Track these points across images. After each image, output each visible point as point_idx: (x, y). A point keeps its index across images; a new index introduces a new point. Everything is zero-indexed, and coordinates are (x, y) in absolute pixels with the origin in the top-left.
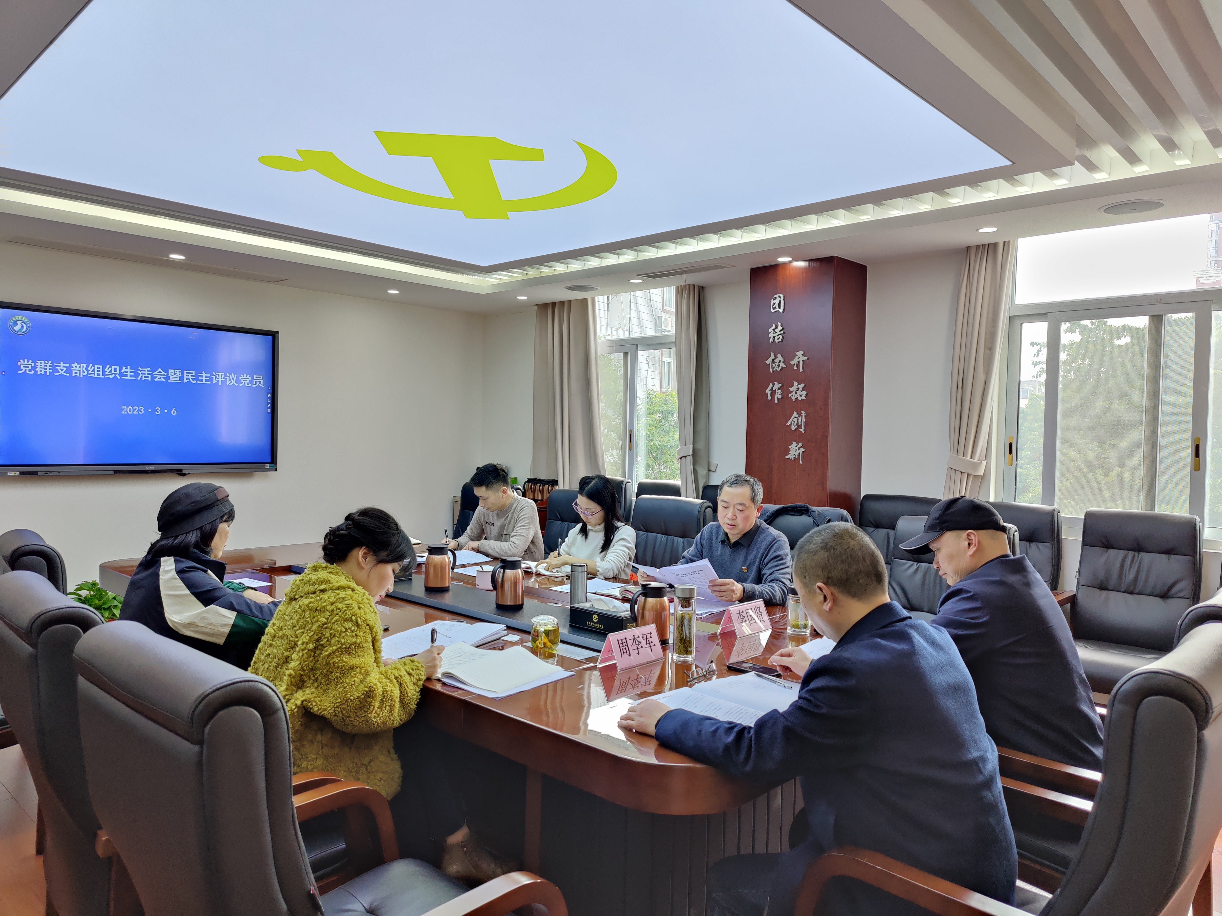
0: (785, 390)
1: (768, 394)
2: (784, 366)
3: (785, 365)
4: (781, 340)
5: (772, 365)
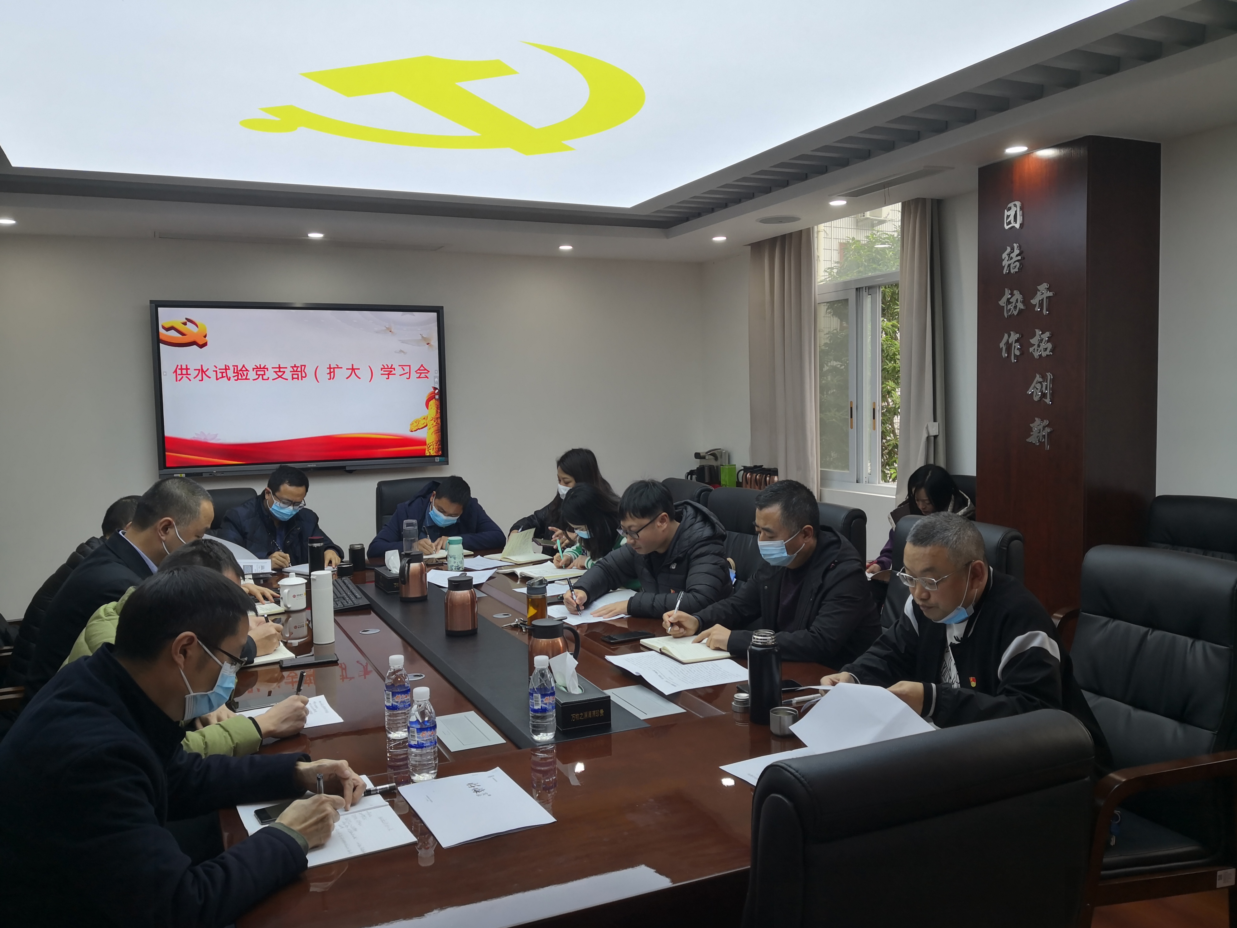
0: (1024, 342)
1: (1002, 349)
2: (1022, 307)
3: (1025, 305)
4: (1018, 269)
5: (1007, 307)
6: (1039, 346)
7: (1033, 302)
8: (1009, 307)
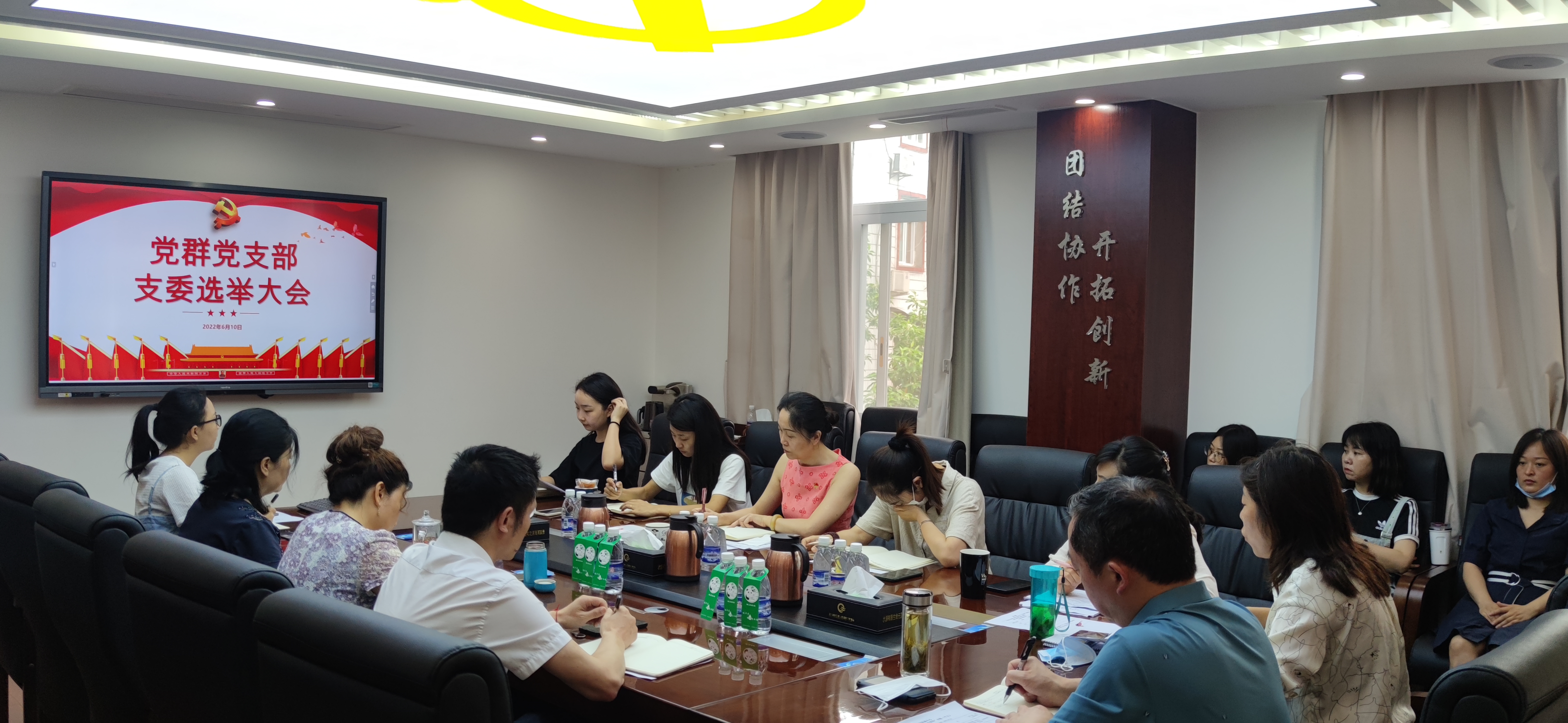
0: (1085, 285)
1: (1060, 291)
2: (1084, 252)
4: (1080, 215)
5: (1067, 250)
6: (1100, 290)
7: (1095, 247)
8: (1069, 250)
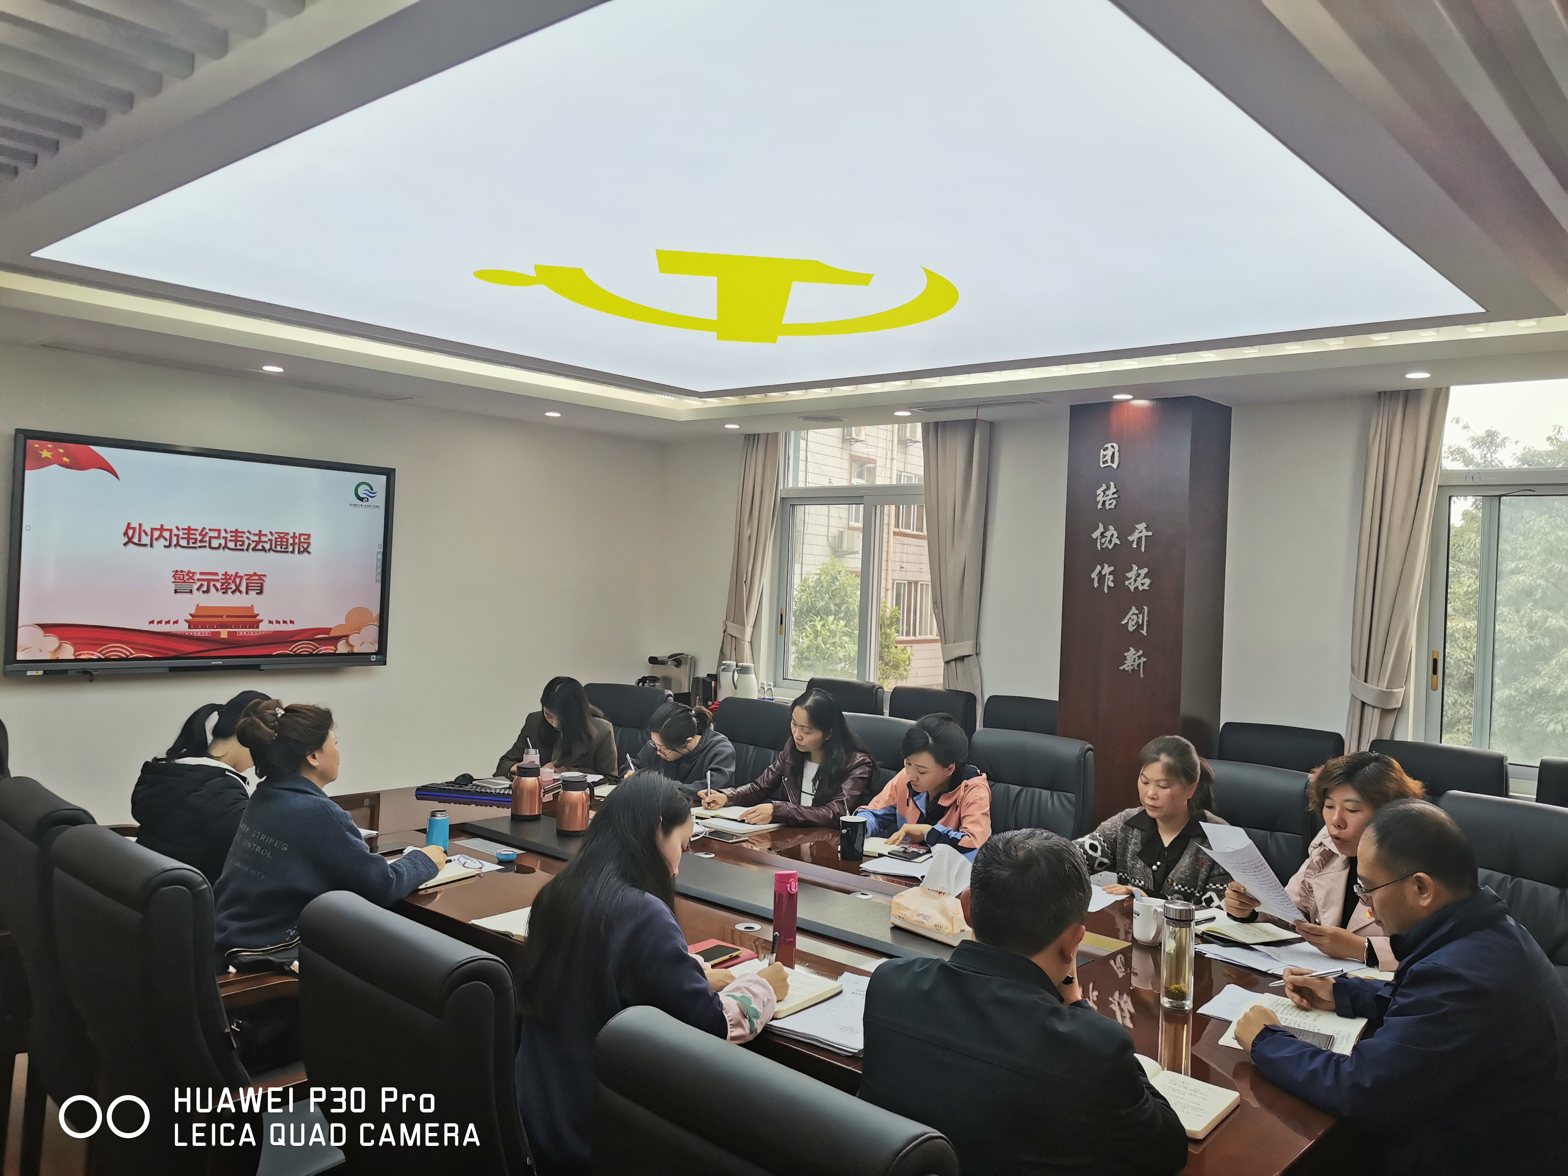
0: (1120, 576)
1: (1094, 579)
2: (1118, 542)
3: (1121, 542)
4: (1115, 506)
5: (1101, 541)
6: (1135, 581)
7: (1130, 538)
8: (1103, 541)
